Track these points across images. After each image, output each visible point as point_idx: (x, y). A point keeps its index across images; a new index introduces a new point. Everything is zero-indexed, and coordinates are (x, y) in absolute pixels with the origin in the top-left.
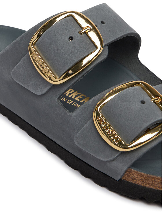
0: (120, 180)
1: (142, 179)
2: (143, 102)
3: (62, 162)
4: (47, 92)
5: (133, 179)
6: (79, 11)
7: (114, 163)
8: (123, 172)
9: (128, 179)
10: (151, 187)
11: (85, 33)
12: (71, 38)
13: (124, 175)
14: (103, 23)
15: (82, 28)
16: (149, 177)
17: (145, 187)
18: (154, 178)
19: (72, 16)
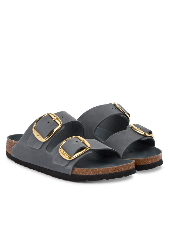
0: (72, 174)
1: (79, 171)
2: (77, 142)
3: (51, 176)
4: (41, 147)
5: (76, 172)
6: (53, 113)
7: (68, 166)
8: (71, 169)
9: (74, 173)
10: (83, 174)
11: (54, 120)
12: (48, 123)
13: (72, 172)
14: (63, 117)
15: (53, 119)
16: (82, 170)
17: (81, 175)
18: (83, 170)
19: (49, 115)
